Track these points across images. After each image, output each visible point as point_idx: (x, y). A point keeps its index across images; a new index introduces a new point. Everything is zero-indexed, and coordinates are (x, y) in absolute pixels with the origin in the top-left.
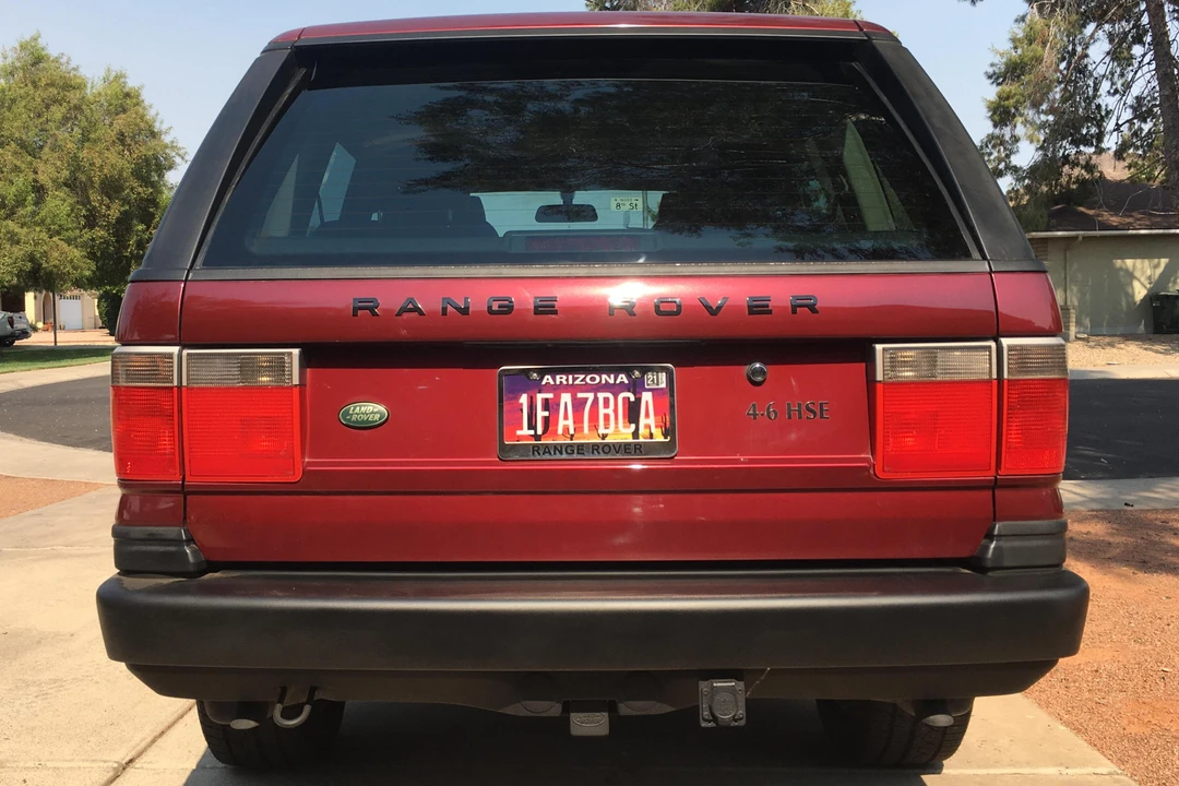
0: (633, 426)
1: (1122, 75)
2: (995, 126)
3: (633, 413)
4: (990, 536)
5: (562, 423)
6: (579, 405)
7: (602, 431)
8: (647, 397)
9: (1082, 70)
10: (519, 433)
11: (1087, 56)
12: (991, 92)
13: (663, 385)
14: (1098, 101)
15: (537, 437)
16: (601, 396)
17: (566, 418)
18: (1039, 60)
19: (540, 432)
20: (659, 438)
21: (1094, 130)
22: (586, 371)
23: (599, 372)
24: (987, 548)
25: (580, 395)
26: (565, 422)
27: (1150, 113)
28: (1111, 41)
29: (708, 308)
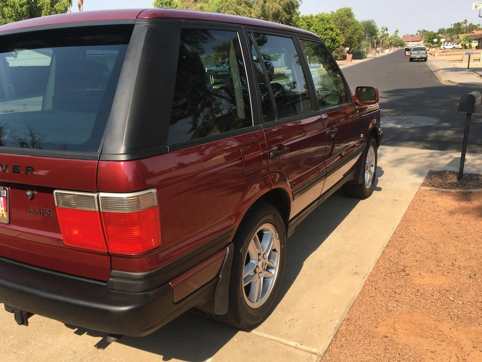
8: (2, 199)
13: (6, 195)
20: (5, 216)
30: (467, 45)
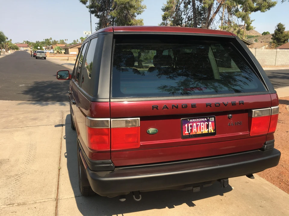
0: (208, 129)
1: (186, 11)
2: (163, 20)
3: (208, 127)
4: (265, 144)
5: (194, 130)
6: (197, 126)
7: (202, 131)
8: (210, 123)
9: (179, 9)
10: (186, 133)
11: (180, 6)
12: (163, 13)
13: (213, 120)
14: (182, 16)
15: (189, 133)
16: (201, 123)
17: (195, 129)
18: (172, 7)
19: (190, 132)
20: (213, 132)
21: (180, 22)
22: (198, 118)
23: (201, 118)
24: (265, 146)
25: (197, 124)
26: (195, 130)
27: (191, 19)
28: (184, 4)
29: (225, 104)
30: (60, 51)
